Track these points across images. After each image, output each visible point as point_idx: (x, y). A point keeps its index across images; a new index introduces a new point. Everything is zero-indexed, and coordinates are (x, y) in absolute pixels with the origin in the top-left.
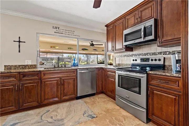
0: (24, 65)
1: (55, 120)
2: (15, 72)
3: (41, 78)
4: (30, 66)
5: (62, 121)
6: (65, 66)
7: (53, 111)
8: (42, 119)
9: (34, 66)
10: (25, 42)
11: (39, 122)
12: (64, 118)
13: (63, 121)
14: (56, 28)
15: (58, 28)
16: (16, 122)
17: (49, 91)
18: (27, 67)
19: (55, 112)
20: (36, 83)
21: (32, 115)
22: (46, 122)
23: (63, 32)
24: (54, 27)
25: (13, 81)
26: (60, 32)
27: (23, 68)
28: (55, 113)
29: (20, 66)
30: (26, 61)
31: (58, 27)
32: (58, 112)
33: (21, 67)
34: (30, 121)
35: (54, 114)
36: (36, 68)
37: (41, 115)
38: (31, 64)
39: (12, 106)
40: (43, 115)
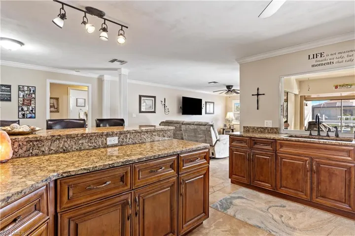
0: (262, 128)
1: (283, 222)
2: (247, 137)
3: (276, 151)
4: (269, 129)
5: (292, 229)
6: (337, 136)
7: (290, 211)
8: (269, 210)
9: (275, 130)
10: (264, 94)
11: (262, 211)
12: (298, 229)
13: (292, 231)
14: (315, 56)
15: (320, 55)
16: (243, 196)
17: (289, 175)
18: (266, 131)
19: (291, 213)
20: (269, 157)
21: (262, 198)
22: (271, 216)
23: (332, 61)
24: (311, 57)
25: (245, 146)
26: (323, 62)
27: (262, 132)
28: (291, 215)
29: (258, 128)
30: (266, 121)
31: (320, 52)
32: (296, 216)
33: (259, 130)
34: (256, 204)
35: (288, 214)
36: (279, 133)
37: (271, 205)
38: (271, 127)
39: (244, 177)
40: (273, 206)
